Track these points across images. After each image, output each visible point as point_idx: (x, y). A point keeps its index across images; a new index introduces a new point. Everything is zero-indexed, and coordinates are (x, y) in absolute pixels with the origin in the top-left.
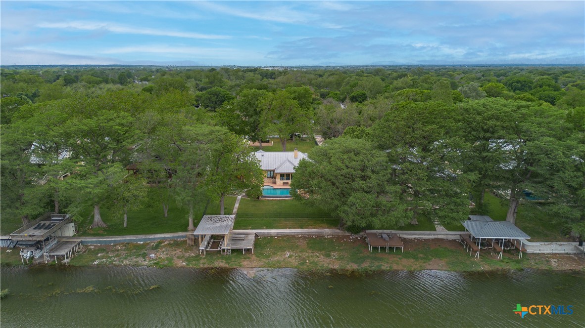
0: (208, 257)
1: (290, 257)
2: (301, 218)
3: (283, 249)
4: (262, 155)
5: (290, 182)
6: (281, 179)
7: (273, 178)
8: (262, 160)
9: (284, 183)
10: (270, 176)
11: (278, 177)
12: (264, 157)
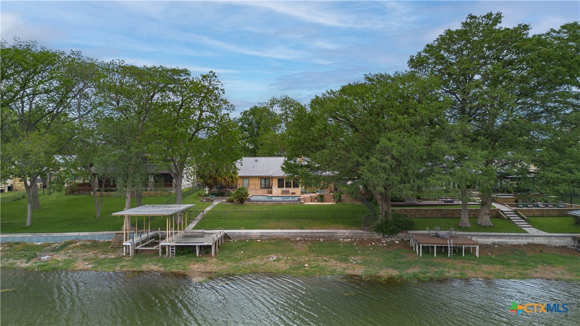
0: (136, 260)
1: (278, 260)
2: (302, 219)
3: (267, 252)
4: (256, 161)
5: (292, 190)
6: (279, 187)
7: (269, 188)
8: (256, 166)
9: (282, 191)
10: (265, 185)
11: (275, 183)
12: (258, 162)
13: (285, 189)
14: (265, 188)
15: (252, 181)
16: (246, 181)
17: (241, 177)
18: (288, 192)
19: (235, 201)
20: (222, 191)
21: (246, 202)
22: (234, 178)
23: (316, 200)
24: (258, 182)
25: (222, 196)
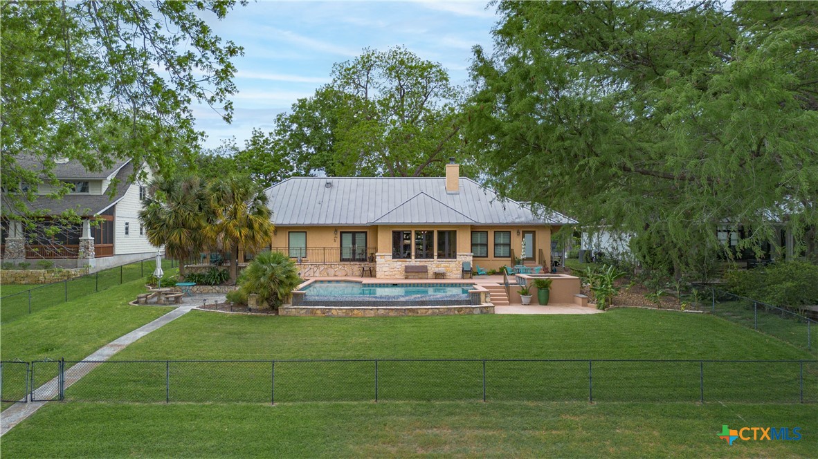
4: (328, 185)
5: (434, 265)
6: (396, 255)
7: (363, 260)
8: (326, 198)
9: (407, 267)
10: (354, 251)
11: (385, 242)
12: (334, 191)
13: (413, 262)
14: (353, 260)
15: (315, 240)
16: (297, 241)
17: (279, 229)
18: (423, 271)
19: (252, 304)
20: (221, 269)
21: (288, 308)
22: (256, 226)
23: (525, 299)
24: (332, 241)
25: (222, 283)
